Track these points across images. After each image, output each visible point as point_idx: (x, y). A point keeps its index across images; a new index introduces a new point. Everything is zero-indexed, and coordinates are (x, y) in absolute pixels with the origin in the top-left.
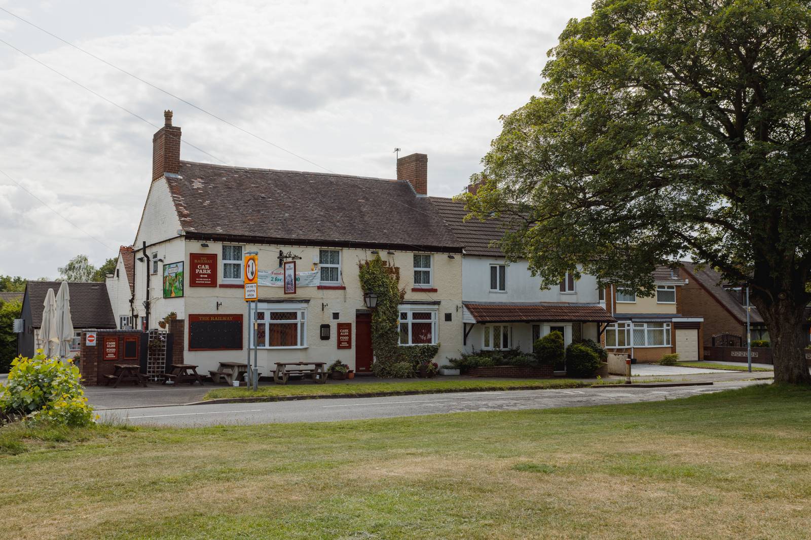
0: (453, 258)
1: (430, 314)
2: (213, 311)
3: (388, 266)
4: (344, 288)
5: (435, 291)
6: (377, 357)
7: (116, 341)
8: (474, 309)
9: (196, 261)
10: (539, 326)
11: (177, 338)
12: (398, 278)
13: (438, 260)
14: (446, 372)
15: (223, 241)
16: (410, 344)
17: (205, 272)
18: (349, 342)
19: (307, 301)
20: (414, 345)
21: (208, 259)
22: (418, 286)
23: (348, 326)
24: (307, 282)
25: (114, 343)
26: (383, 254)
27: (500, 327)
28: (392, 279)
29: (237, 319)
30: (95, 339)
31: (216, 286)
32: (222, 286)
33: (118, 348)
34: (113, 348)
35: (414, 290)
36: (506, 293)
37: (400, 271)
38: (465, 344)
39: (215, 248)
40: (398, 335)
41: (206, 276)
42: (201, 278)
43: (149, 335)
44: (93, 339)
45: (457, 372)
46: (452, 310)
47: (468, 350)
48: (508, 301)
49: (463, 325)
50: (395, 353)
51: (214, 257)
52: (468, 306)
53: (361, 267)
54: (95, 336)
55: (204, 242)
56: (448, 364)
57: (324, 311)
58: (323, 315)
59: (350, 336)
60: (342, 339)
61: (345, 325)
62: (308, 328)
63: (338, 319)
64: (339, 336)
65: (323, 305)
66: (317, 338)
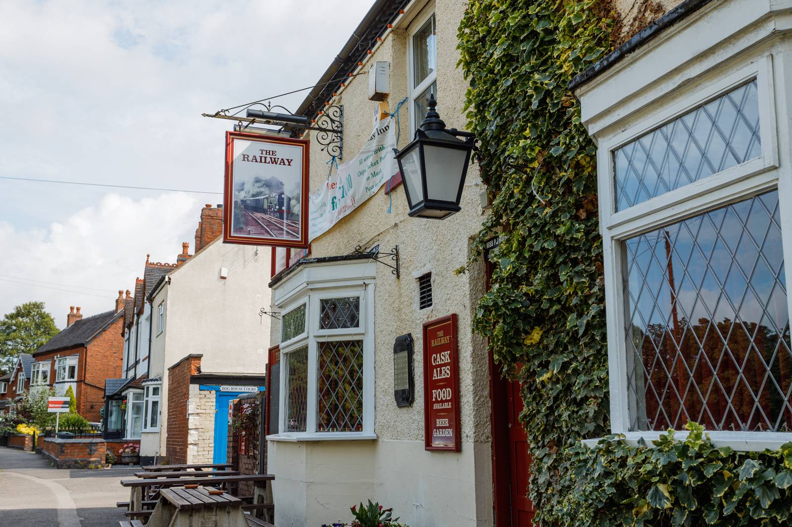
18: (454, 416)
23: (450, 331)
57: (401, 277)
58: (400, 295)
59: (454, 382)
60: (437, 402)
61: (439, 329)
62: (377, 358)
63: (431, 305)
64: (430, 385)
65: (396, 254)
66: (391, 399)
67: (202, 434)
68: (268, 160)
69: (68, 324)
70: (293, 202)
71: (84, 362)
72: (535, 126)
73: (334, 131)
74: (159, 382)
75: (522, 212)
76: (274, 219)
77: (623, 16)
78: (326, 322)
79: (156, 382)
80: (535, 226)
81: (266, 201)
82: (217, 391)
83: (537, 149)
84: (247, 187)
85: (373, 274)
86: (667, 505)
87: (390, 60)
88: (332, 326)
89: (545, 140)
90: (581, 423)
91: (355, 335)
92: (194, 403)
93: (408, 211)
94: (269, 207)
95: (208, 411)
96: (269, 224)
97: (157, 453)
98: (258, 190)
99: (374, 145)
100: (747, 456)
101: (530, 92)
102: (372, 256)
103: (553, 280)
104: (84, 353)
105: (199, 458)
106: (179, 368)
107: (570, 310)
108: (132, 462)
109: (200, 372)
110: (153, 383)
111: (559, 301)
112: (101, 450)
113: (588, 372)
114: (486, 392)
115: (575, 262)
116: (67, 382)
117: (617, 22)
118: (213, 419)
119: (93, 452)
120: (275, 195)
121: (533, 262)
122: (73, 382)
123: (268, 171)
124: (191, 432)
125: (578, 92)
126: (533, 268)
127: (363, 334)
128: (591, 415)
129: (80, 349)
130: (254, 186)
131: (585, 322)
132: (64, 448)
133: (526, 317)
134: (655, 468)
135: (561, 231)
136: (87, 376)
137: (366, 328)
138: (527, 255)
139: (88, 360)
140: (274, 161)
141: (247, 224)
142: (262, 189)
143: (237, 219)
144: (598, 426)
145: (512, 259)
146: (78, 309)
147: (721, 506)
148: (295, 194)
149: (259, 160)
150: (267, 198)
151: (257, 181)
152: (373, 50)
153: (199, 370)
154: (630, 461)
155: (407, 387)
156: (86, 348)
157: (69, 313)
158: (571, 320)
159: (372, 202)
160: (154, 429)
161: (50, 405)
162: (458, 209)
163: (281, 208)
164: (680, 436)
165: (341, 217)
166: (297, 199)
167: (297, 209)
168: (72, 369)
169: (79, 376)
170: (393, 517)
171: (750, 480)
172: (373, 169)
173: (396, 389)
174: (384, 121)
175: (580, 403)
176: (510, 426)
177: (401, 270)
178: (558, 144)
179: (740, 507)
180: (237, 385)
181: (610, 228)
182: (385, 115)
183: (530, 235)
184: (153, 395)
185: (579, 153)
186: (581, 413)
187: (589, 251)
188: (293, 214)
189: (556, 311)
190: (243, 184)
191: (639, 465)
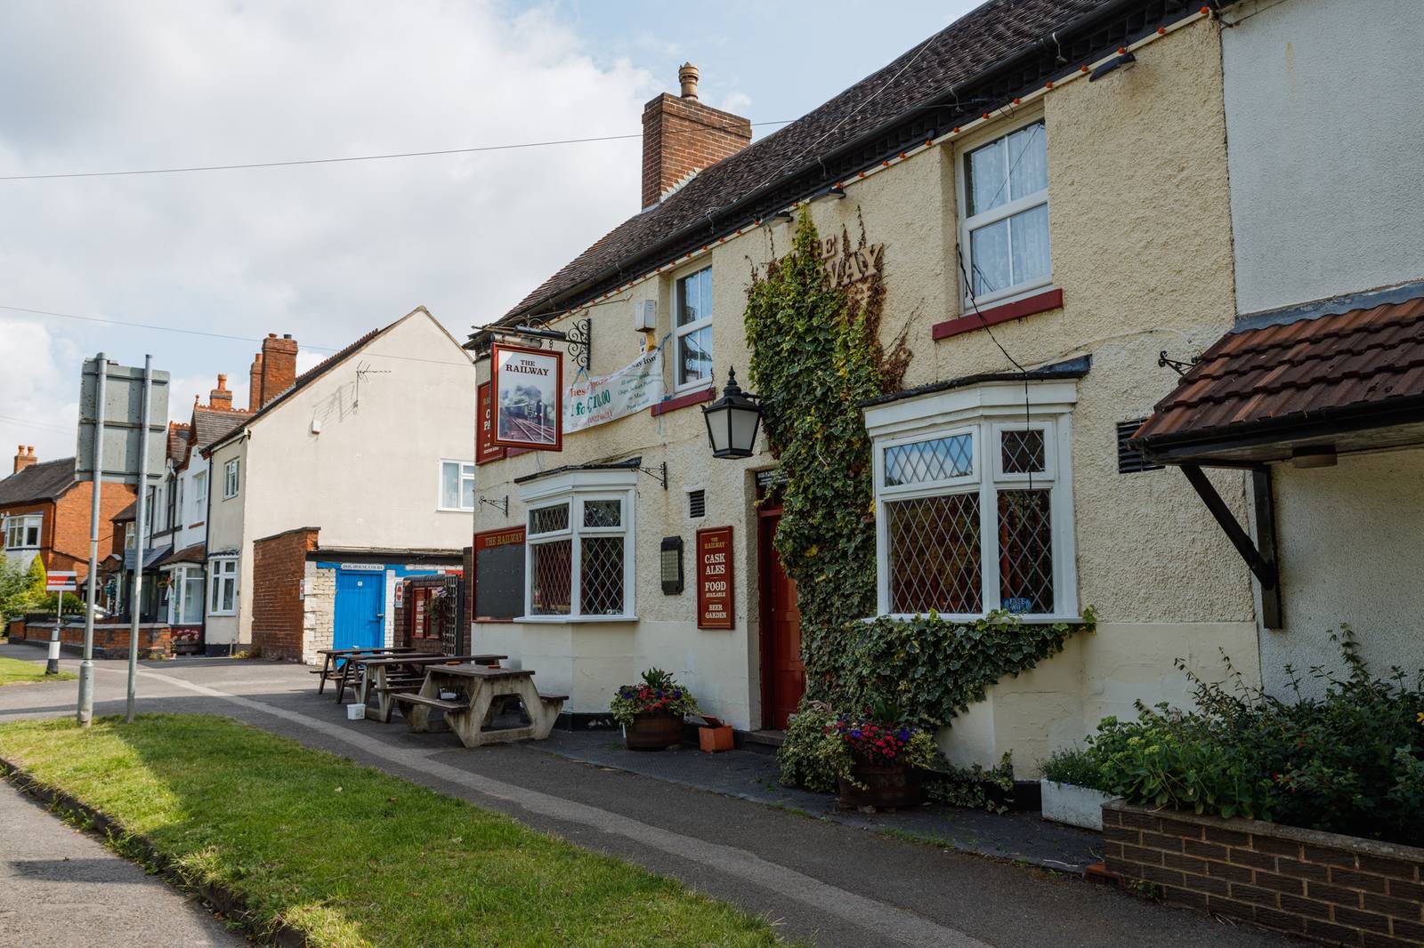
2: (504, 521)
3: (840, 253)
4: (712, 395)
5: (1054, 302)
7: (424, 600)
9: (485, 401)
11: (467, 591)
12: (878, 295)
13: (1063, 122)
16: (885, 613)
18: (730, 603)
20: (894, 618)
23: (727, 534)
24: (627, 399)
25: (423, 603)
26: (823, 214)
28: (855, 306)
30: (402, 594)
34: (422, 613)
35: (942, 333)
37: (889, 259)
38: (1276, 620)
53: (754, 293)
54: (402, 586)
57: (669, 489)
58: (668, 504)
59: (729, 577)
60: (710, 591)
61: (714, 536)
62: (638, 553)
63: (703, 515)
64: (702, 578)
65: (665, 468)
66: (656, 586)
67: (320, 618)
68: (528, 370)
69: (15, 470)
70: (549, 409)
71: (52, 523)
72: (817, 409)
73: (583, 343)
74: (235, 556)
75: (808, 467)
76: (533, 424)
77: (884, 348)
78: (590, 520)
79: (231, 556)
80: (818, 478)
81: (526, 408)
82: (338, 569)
83: (820, 424)
84: (511, 395)
85: (635, 482)
86: (918, 651)
87: (657, 299)
88: (596, 525)
89: (826, 421)
90: (849, 608)
91: (618, 532)
92: (310, 583)
93: (713, 453)
94: (529, 414)
95: (326, 592)
96: (529, 429)
97: (234, 640)
98: (520, 398)
99: (640, 371)
100: (959, 625)
101: (815, 384)
102: (634, 465)
103: (830, 516)
104: (52, 510)
105: (316, 644)
106: (277, 541)
107: (841, 536)
108: (189, 652)
109: (318, 548)
110: (227, 556)
111: (833, 530)
112: (165, 637)
113: (854, 576)
114: (756, 586)
115: (846, 506)
116: (26, 549)
117: (880, 351)
118: (333, 601)
119: (154, 639)
120: (533, 402)
121: (814, 502)
122: (35, 549)
123: (528, 381)
124: (306, 615)
125: (864, 409)
126: (815, 507)
127: (624, 532)
128: (856, 604)
129: (45, 505)
130: (516, 393)
131: (854, 545)
132: (113, 635)
133: (808, 538)
134: (912, 633)
135: (837, 484)
136: (56, 542)
137: (627, 527)
138: (810, 497)
139: (57, 520)
140: (533, 371)
141: (511, 429)
142: (523, 397)
143: (502, 425)
144: (860, 611)
145: (800, 499)
146: (30, 449)
147: (945, 650)
148: (550, 402)
149: (520, 370)
150: (527, 406)
151: (519, 389)
152: (635, 283)
153: (316, 545)
154: (895, 630)
155: (677, 578)
156: (55, 504)
157: (16, 455)
158: (842, 543)
159: (633, 418)
160: (228, 612)
161: (50, 582)
162: (752, 455)
163: (539, 415)
164: (925, 616)
165: (592, 425)
166: (553, 406)
167: (553, 415)
168: (33, 532)
169: (44, 540)
170: (672, 680)
171: (961, 636)
172: (636, 392)
173: (664, 579)
174: (650, 352)
175: (847, 597)
176: (773, 610)
177: (669, 483)
178: (836, 425)
179: (956, 649)
180: (369, 563)
181: (881, 495)
182: (652, 348)
183: (814, 483)
184: (227, 571)
185: (853, 435)
186: (848, 602)
187: (856, 499)
188: (549, 420)
189: (832, 536)
190: (507, 392)
191: (901, 632)
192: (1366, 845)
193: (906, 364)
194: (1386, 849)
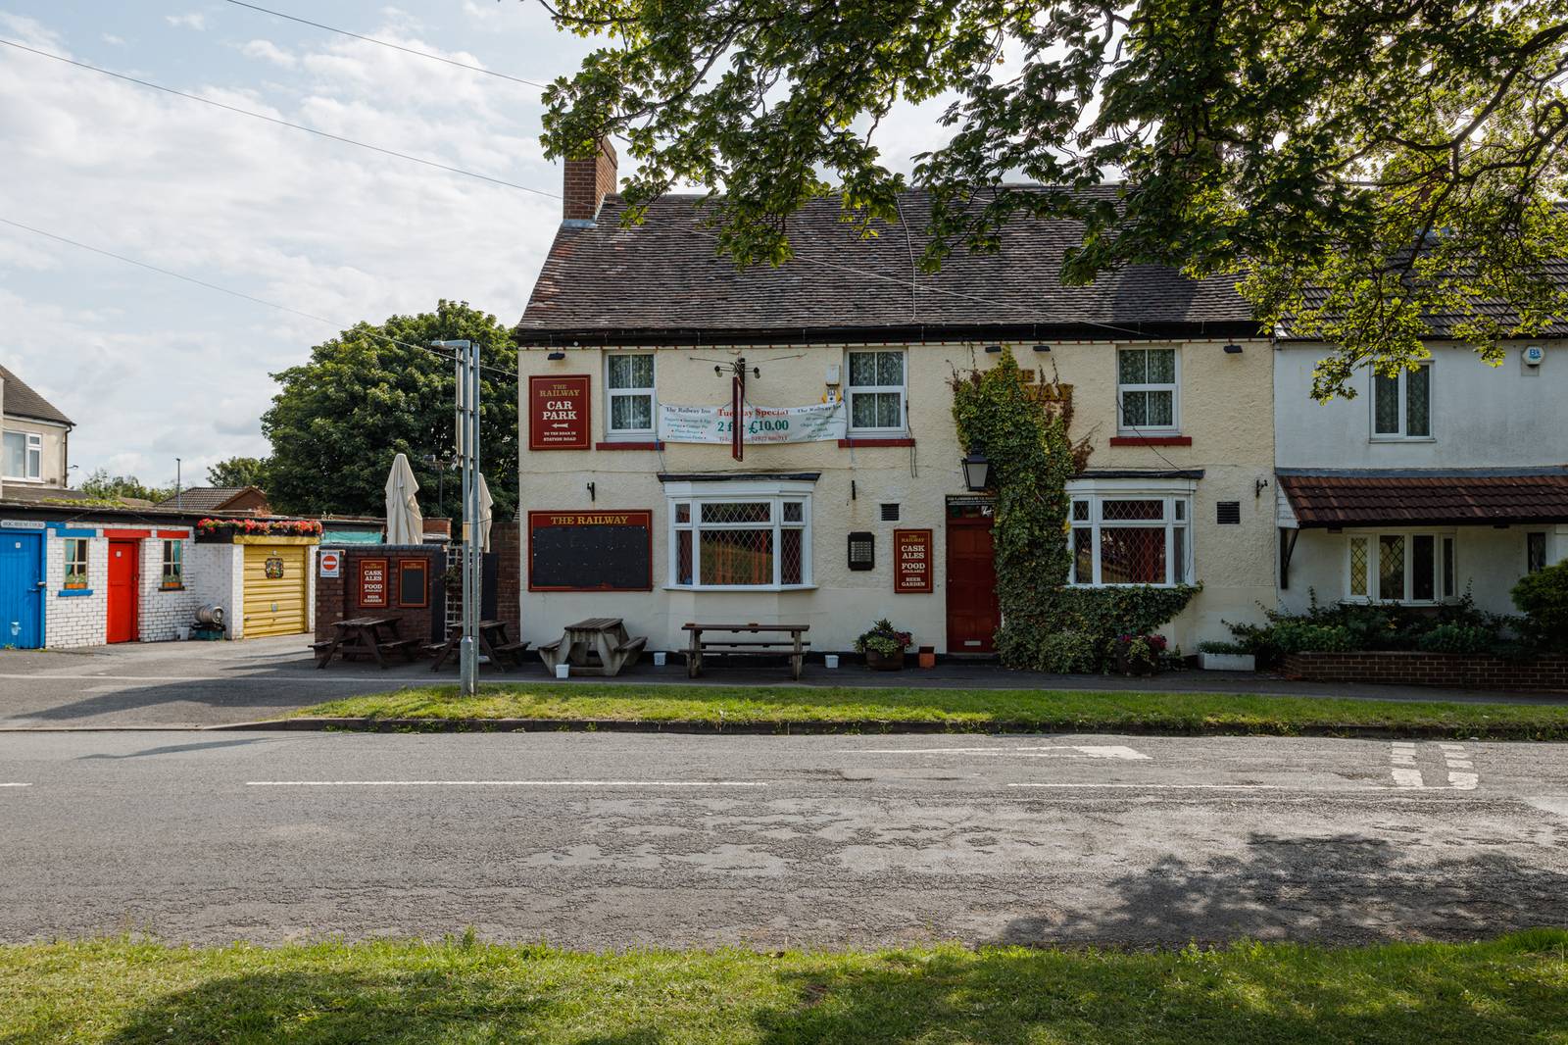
0: (1238, 350)
1: (1160, 504)
2: (586, 504)
3: (1037, 382)
4: (910, 443)
5: (1185, 442)
6: (1008, 615)
7: (383, 569)
8: (1302, 488)
9: (542, 393)
10: (1542, 536)
11: (506, 563)
12: (1068, 413)
13: (1194, 359)
14: (1210, 661)
15: (602, 345)
16: (1097, 583)
17: (562, 416)
18: (927, 576)
19: (813, 477)
20: (1104, 586)
21: (568, 388)
22: (1130, 432)
23: (925, 536)
24: (809, 430)
25: (380, 573)
26: (1023, 354)
27: (1402, 538)
28: (1050, 415)
29: (639, 523)
30: (337, 563)
31: (588, 448)
32: (601, 447)
33: (388, 584)
34: (378, 583)
35: (1117, 442)
36: (1433, 442)
37: (1075, 393)
38: (1284, 585)
39: (587, 362)
40: (1069, 561)
41: (566, 425)
42: (554, 430)
43: (448, 557)
44: (334, 563)
45: (1247, 662)
46: (1242, 494)
47: (1296, 602)
48: (1437, 466)
49: (1278, 534)
50: (1054, 605)
51: (582, 383)
52: (1287, 480)
53: (957, 386)
54: (337, 557)
55: (553, 350)
56: (1228, 639)
57: (858, 500)
58: (855, 510)
59: (927, 561)
60: (907, 569)
61: (913, 534)
62: (816, 541)
63: (898, 520)
64: (898, 561)
65: (853, 485)
66: (841, 565)
75: (1029, 502)
77: (1073, 441)
87: (840, 364)
89: (1038, 477)
99: (827, 413)
117: (1070, 443)
127: (804, 526)
152: (812, 346)
155: (867, 561)
159: (817, 445)
165: (756, 443)
172: (819, 428)
173: (851, 561)
174: (839, 402)
175: (1053, 574)
177: (858, 496)
192: (1396, 653)
193: (1088, 453)
194: (1402, 653)
